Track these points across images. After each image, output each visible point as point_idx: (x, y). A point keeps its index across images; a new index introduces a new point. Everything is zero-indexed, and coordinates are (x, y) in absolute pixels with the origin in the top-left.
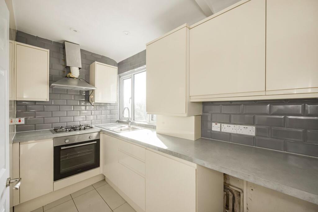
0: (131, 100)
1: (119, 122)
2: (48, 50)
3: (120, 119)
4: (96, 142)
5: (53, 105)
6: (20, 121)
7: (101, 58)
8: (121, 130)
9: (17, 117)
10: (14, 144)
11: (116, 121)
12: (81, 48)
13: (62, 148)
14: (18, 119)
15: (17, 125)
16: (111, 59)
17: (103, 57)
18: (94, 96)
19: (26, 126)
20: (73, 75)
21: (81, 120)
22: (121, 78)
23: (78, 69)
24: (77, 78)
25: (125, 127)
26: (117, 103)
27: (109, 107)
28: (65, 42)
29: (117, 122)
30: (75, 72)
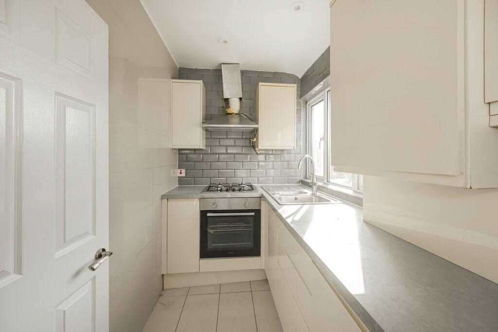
0: (322, 142)
1: (304, 183)
2: (201, 81)
3: (306, 178)
4: (253, 214)
5: (210, 154)
6: (181, 173)
7: (272, 76)
8: (296, 199)
9: (179, 168)
10: (163, 200)
11: (298, 180)
12: (242, 69)
13: (209, 215)
14: (179, 171)
15: (179, 177)
16: (289, 75)
17: (275, 74)
18: (257, 139)
19: (186, 179)
20: (231, 110)
21: (244, 175)
22: (308, 105)
23: (239, 100)
24: (237, 114)
25: (306, 193)
26: (295, 148)
27: (286, 156)
28: (222, 65)
29: (299, 182)
30: (235, 107)
